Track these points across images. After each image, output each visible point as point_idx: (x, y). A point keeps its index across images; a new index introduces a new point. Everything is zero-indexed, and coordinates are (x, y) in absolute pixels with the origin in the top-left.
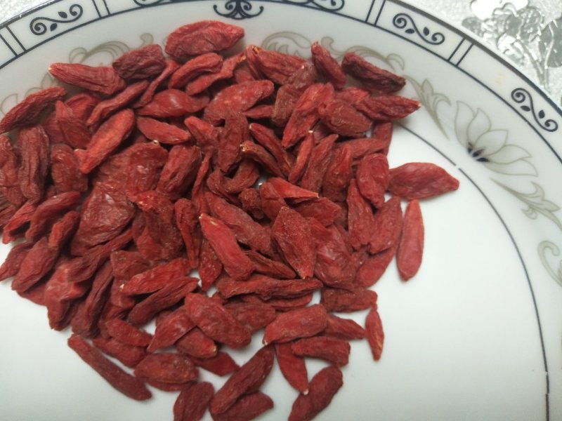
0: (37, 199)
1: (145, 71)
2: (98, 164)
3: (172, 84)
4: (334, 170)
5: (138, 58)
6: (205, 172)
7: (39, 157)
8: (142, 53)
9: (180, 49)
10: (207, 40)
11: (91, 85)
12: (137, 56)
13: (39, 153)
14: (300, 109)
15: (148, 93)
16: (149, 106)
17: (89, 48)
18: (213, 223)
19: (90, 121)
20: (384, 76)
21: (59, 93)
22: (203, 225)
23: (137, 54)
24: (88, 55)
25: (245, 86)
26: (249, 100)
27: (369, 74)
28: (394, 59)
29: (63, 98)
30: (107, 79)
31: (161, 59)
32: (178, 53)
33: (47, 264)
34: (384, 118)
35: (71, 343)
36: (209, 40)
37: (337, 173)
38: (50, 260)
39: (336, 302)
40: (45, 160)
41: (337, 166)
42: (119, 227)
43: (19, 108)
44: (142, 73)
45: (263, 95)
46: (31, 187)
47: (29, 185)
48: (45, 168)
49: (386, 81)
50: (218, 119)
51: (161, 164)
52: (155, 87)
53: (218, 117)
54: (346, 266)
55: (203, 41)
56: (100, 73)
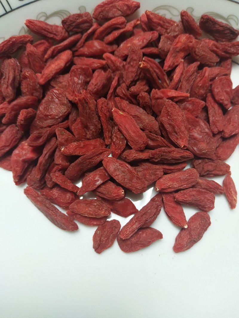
0: (12, 97)
1: (81, 26)
2: (50, 78)
3: (96, 36)
4: (198, 83)
5: (77, 18)
6: (116, 84)
7: (15, 74)
8: (79, 16)
9: (102, 14)
10: (118, 9)
11: (48, 33)
12: (77, 16)
13: (15, 72)
14: (175, 47)
15: (82, 40)
16: (81, 49)
17: (49, 13)
18: (121, 113)
19: (46, 56)
20: (226, 28)
21: (29, 38)
22: (115, 115)
23: (77, 15)
24: (48, 17)
25: (141, 35)
26: (143, 42)
27: (217, 26)
28: (232, 19)
29: (32, 42)
30: (58, 31)
31: (90, 19)
32: (100, 17)
33: (14, 140)
34: (228, 55)
35: (26, 192)
36: (119, 8)
37: (201, 85)
38: (16, 138)
39: (203, 168)
40: (18, 77)
41: (200, 80)
42: (61, 117)
43: (6, 42)
44: (78, 28)
45: (152, 38)
46: (8, 90)
47: (7, 88)
48: (18, 82)
49: (228, 31)
50: (124, 55)
51: (88, 79)
52: (86, 37)
53: (124, 54)
54: (209, 142)
55: (115, 10)
56: (54, 27)
